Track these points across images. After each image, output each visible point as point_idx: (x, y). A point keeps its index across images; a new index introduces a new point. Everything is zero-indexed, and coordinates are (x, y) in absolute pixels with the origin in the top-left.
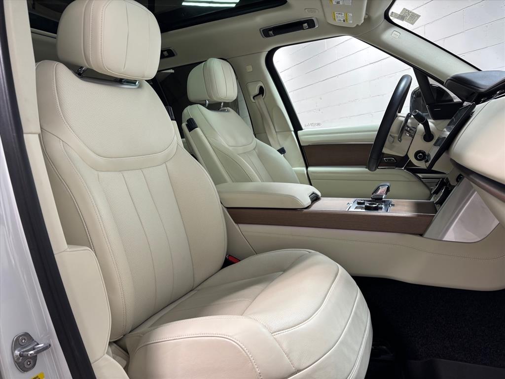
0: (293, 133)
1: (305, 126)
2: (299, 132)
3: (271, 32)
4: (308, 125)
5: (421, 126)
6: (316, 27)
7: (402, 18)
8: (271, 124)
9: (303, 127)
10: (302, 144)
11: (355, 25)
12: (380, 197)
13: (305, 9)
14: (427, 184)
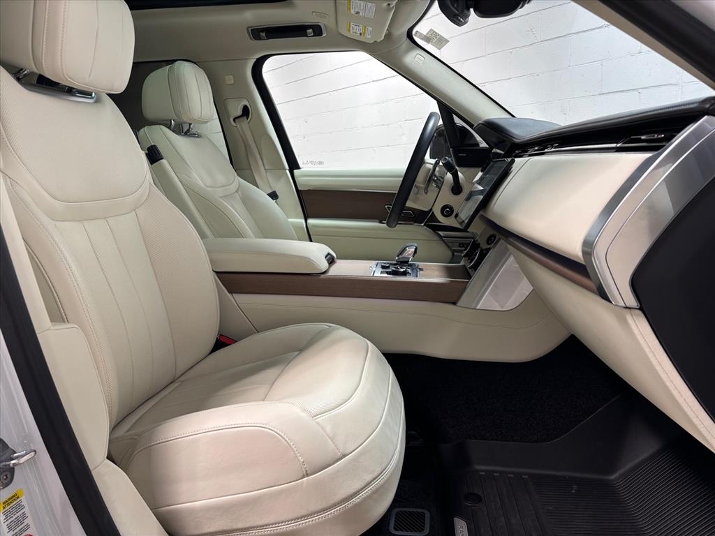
0: (288, 172)
1: (303, 164)
2: (295, 171)
3: (263, 34)
4: (307, 163)
5: (449, 176)
6: (324, 36)
7: (427, 39)
8: (258, 157)
9: (301, 165)
10: (300, 188)
11: (372, 42)
12: (406, 260)
13: (313, 12)
14: (449, 244)
